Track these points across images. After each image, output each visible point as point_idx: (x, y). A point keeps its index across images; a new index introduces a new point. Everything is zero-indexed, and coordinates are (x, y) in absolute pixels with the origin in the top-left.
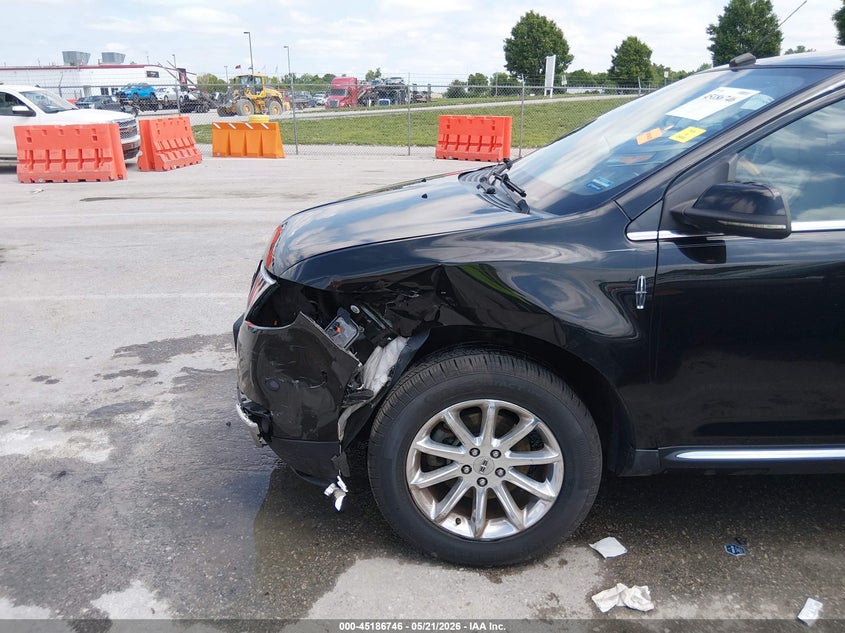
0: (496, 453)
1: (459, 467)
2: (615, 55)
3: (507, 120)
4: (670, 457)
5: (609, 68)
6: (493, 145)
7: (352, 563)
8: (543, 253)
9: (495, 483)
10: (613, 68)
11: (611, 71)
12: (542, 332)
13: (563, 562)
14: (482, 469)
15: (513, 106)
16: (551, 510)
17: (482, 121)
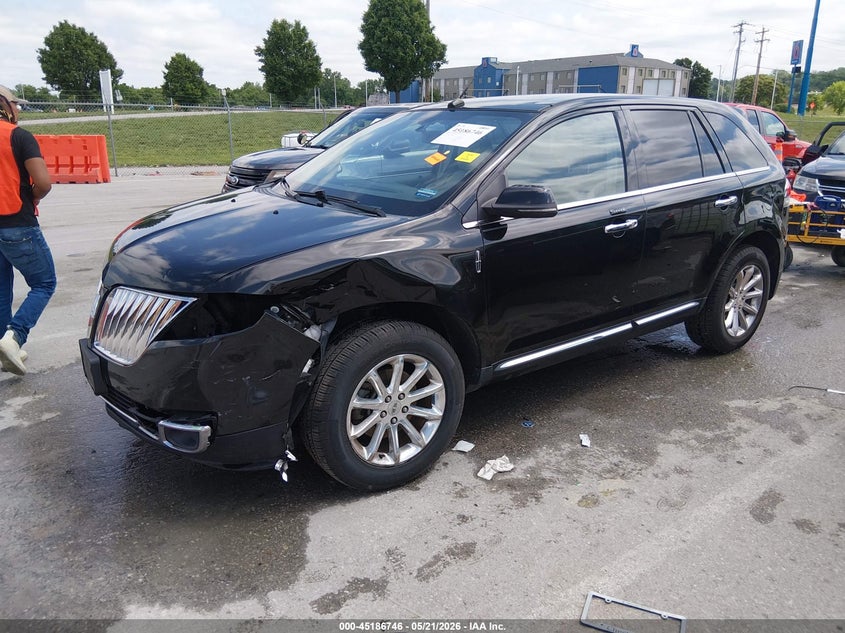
0: (402, 396)
1: (378, 414)
2: (166, 71)
3: (100, 139)
4: (496, 369)
5: (162, 84)
6: (87, 166)
7: (307, 520)
8: (411, 243)
9: (402, 417)
10: (167, 83)
11: (165, 87)
12: (429, 298)
13: (446, 464)
14: (394, 411)
15: (79, 123)
16: (440, 426)
17: (70, 141)
